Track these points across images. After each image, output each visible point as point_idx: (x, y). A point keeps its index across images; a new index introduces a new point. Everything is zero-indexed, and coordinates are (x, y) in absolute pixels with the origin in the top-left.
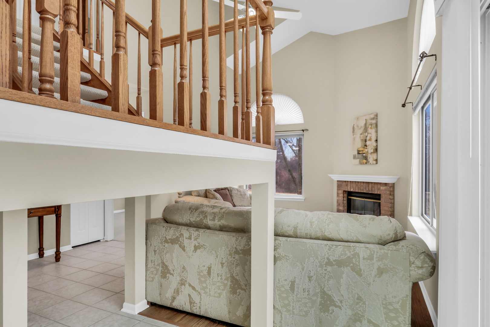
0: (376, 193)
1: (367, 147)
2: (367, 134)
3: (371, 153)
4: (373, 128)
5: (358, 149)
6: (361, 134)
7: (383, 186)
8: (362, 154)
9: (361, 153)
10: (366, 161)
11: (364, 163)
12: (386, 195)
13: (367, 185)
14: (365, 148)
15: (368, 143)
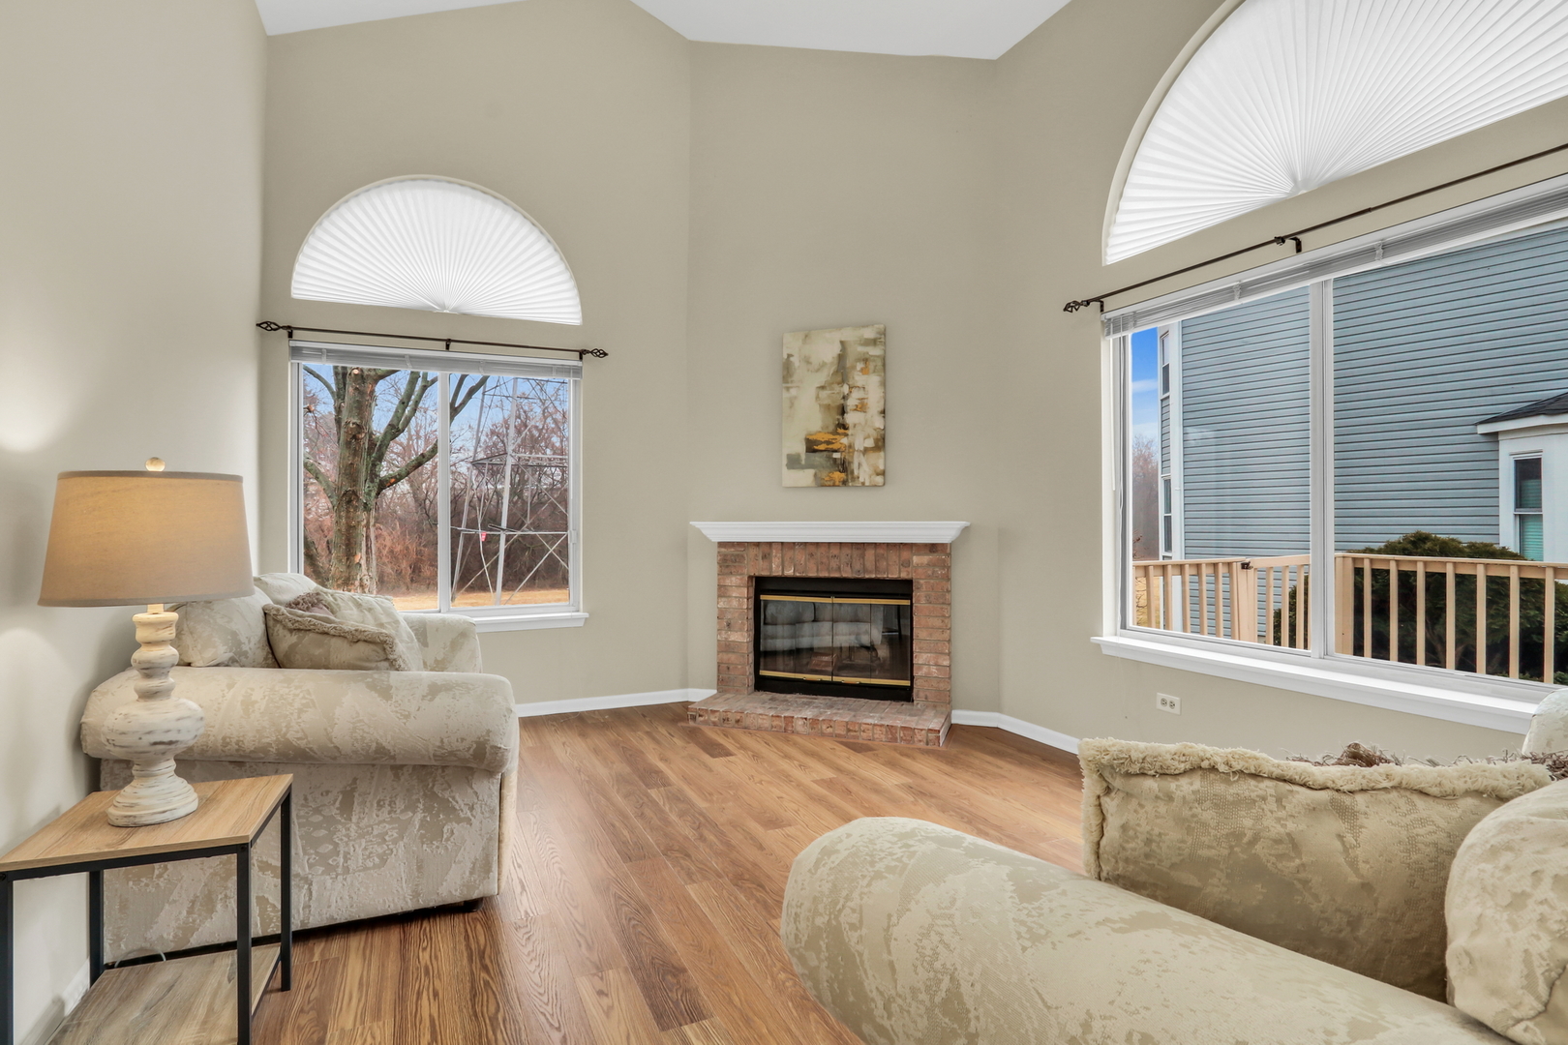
0: (893, 575)
1: (849, 432)
2: (846, 389)
3: (866, 451)
4: (874, 372)
5: (811, 438)
6: (823, 388)
7: (925, 554)
8: (825, 453)
9: (821, 451)
10: (843, 475)
11: (837, 483)
12: (932, 581)
13: (856, 553)
14: (838, 434)
15: (851, 418)
